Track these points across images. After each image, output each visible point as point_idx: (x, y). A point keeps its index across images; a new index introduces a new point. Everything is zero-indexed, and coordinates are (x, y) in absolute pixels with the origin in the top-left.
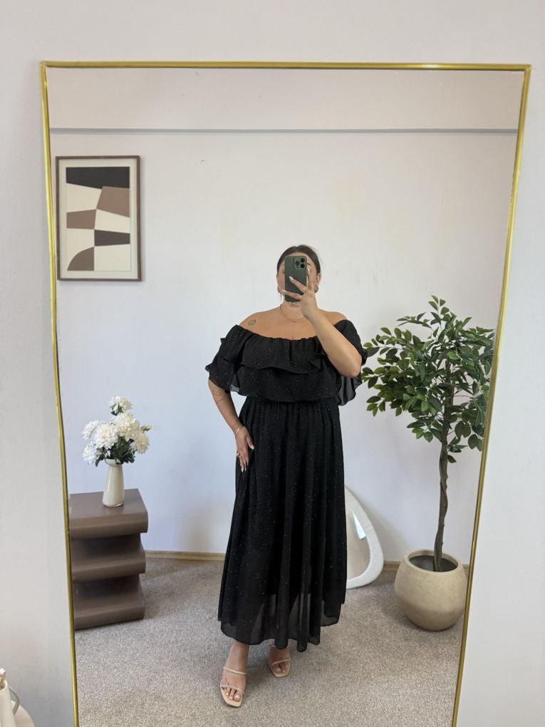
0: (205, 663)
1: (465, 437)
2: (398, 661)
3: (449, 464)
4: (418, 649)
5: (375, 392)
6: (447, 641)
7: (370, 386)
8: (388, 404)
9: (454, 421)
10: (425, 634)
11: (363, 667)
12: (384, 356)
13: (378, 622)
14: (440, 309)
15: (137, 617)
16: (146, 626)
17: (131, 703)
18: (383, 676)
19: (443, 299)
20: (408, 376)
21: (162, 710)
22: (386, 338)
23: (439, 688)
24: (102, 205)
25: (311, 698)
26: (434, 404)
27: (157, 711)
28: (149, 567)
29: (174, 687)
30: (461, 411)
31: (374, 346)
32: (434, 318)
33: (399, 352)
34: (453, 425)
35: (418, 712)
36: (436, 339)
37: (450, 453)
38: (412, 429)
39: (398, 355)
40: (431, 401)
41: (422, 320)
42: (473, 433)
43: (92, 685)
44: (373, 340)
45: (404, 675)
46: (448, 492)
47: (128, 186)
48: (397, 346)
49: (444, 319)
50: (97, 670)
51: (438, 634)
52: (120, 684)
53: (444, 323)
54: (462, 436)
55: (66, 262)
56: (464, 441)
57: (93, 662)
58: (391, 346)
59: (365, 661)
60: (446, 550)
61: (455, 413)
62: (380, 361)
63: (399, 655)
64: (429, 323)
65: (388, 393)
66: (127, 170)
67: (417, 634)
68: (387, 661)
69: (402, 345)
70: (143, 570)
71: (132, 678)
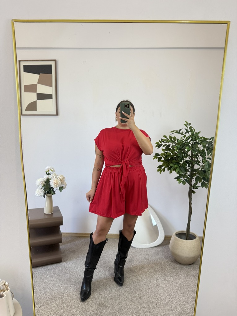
1: (200, 182)
2: (171, 278)
3: (192, 194)
4: (179, 273)
5: (161, 163)
6: (192, 269)
7: (158, 161)
8: (166, 169)
10: (181, 266)
11: (156, 281)
12: (164, 148)
13: (163, 262)
14: (189, 127)
15: (59, 261)
16: (63, 265)
17: (57, 298)
18: (165, 285)
19: (190, 123)
20: (175, 157)
21: (70, 301)
22: (165, 140)
23: (188, 289)
24: (40, 82)
25: (134, 294)
27: (68, 302)
28: (63, 240)
31: (160, 143)
32: (186, 131)
33: (171, 146)
34: (194, 177)
35: (180, 300)
37: (193, 189)
38: (177, 179)
41: (181, 132)
42: (203, 181)
43: (40, 291)
44: (160, 141)
45: (174, 284)
46: (192, 206)
47: (51, 73)
48: (170, 143)
49: (190, 132)
50: (42, 284)
51: (188, 266)
52: (52, 290)
54: (198, 182)
55: (24, 107)
56: (199, 184)
57: (40, 281)
58: (167, 143)
59: (157, 278)
60: (191, 231)
61: (195, 172)
62: (163, 150)
63: (172, 275)
64: (184, 133)
65: (166, 164)
66: (51, 66)
67: (179, 266)
68: (167, 278)
69: (172, 143)
70: (61, 242)
71: (57, 288)
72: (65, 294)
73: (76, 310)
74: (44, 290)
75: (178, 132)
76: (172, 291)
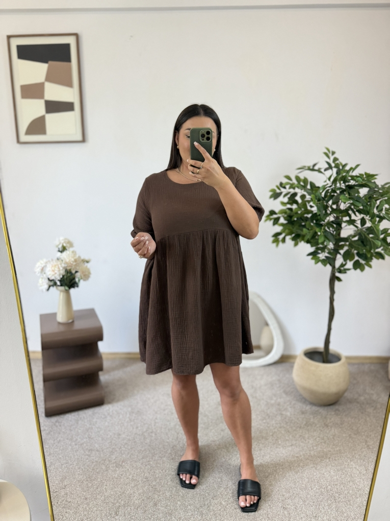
0: (152, 436)
1: (350, 261)
2: (298, 429)
3: (337, 283)
4: (312, 420)
5: (278, 229)
6: (333, 413)
7: (274, 224)
8: (288, 238)
9: (342, 249)
10: (315, 408)
11: (272, 435)
12: (286, 200)
13: (281, 401)
14: (332, 158)
15: (99, 403)
16: (106, 410)
17: (98, 470)
18: (287, 442)
19: (334, 150)
20: (306, 215)
21: (122, 475)
22: (287, 183)
23: (330, 449)
24: (50, 78)
25: (234, 460)
26: (327, 236)
27: (118, 476)
28: (106, 364)
29: (130, 456)
30: (347, 241)
31: (278, 191)
32: (327, 166)
33: (299, 195)
34: (342, 252)
35: (316, 469)
36: (329, 183)
37: (337, 274)
38: (311, 257)
39: (298, 198)
40: (326, 234)
41: (316, 168)
42: (356, 258)
43: (67, 457)
44: (277, 187)
45: (303, 440)
46: (335, 304)
47: (68, 59)
48: (297, 190)
49: (335, 167)
50: (70, 445)
51: (326, 408)
52: (89, 456)
53: (335, 170)
54: (348, 261)
55: (23, 128)
56: (350, 264)
57: (67, 439)
58: (292, 191)
59: (274, 431)
60: (333, 347)
61: (342, 243)
62: (283, 204)
63: (298, 425)
64: (322, 170)
65: (289, 229)
66: (67, 46)
67: (310, 408)
68: (290, 430)
69: (302, 190)
70: (101, 369)
71: (97, 451)
72: (112, 462)
73: (132, 492)
74: (74, 456)
75: (311, 168)
76: (301, 453)
